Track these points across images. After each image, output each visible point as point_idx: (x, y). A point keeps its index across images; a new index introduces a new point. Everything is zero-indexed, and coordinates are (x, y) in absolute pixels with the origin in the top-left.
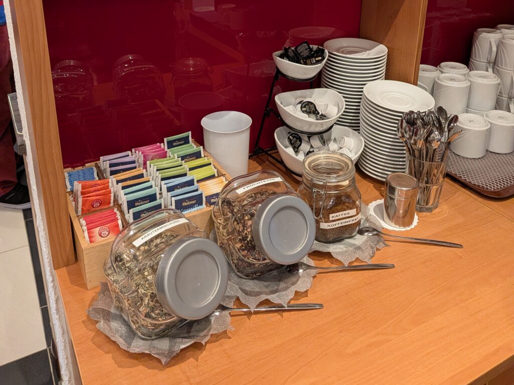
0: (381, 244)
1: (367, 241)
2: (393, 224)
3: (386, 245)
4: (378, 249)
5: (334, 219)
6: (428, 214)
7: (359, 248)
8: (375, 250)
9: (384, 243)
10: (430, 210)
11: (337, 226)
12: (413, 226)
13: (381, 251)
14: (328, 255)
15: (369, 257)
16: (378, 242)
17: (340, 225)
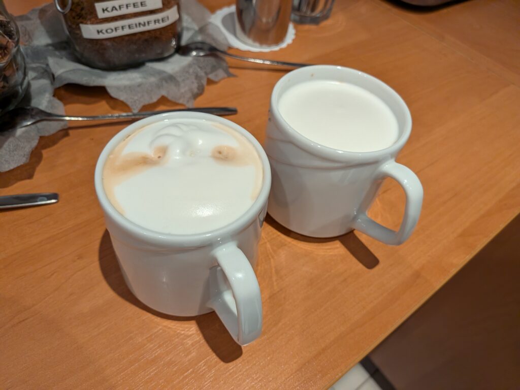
0: (221, 73)
1: (190, 66)
2: (250, 41)
3: (230, 75)
4: (210, 82)
5: (107, 15)
6: (313, 27)
7: (171, 78)
8: (204, 82)
9: (226, 71)
10: (316, 21)
11: (120, 33)
12: (284, 45)
13: (219, 85)
14: (100, 92)
15: (189, 95)
16: (214, 69)
17: (127, 31)
